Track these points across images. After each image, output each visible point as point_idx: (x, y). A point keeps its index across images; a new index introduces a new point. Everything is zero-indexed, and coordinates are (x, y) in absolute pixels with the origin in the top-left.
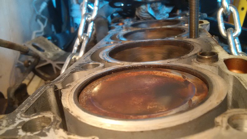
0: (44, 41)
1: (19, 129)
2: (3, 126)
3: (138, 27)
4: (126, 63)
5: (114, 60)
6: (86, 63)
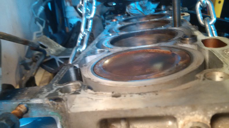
0: (47, 39)
1: (58, 92)
2: (45, 92)
3: (130, 22)
4: (125, 48)
5: (115, 47)
6: (94, 50)
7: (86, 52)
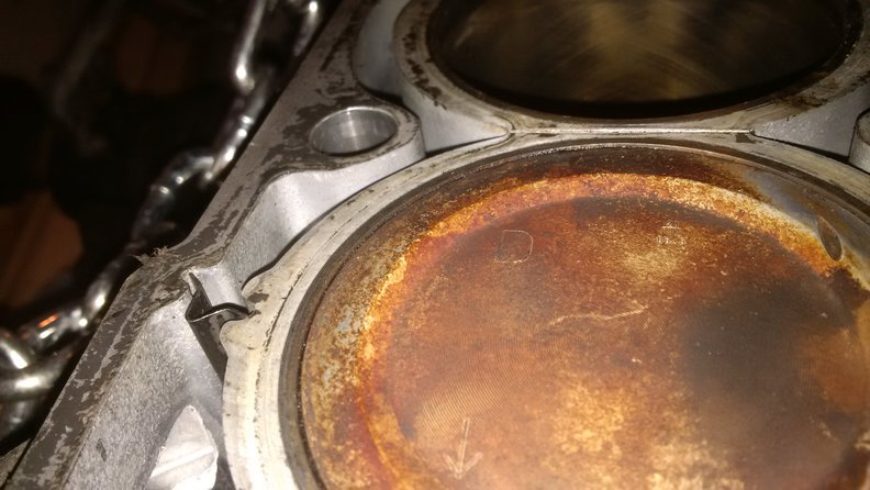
4: (524, 121)
5: (466, 95)
6: (335, 102)
7: (289, 124)
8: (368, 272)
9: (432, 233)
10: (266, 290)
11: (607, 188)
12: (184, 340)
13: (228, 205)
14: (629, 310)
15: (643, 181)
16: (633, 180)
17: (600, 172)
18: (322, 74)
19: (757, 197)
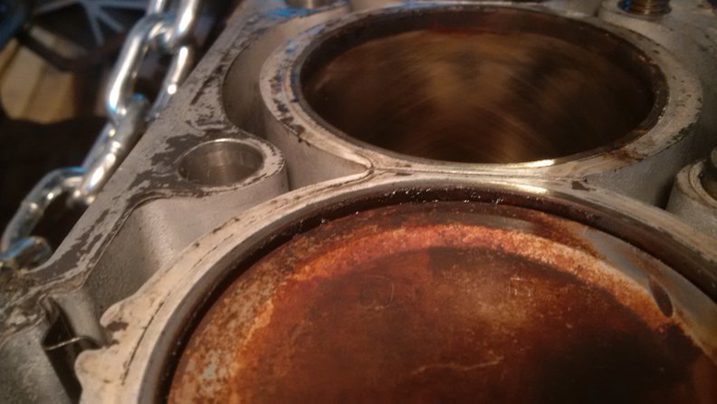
4: (381, 160)
5: (328, 133)
6: (203, 133)
7: (158, 151)
8: (234, 316)
9: (298, 277)
10: (126, 318)
11: (459, 239)
12: (38, 366)
13: (93, 228)
14: (486, 361)
15: (491, 234)
16: (483, 232)
17: (453, 223)
18: (193, 107)
19: (594, 254)
